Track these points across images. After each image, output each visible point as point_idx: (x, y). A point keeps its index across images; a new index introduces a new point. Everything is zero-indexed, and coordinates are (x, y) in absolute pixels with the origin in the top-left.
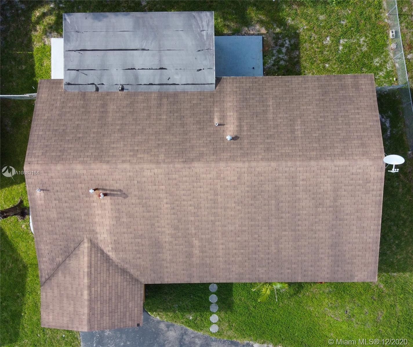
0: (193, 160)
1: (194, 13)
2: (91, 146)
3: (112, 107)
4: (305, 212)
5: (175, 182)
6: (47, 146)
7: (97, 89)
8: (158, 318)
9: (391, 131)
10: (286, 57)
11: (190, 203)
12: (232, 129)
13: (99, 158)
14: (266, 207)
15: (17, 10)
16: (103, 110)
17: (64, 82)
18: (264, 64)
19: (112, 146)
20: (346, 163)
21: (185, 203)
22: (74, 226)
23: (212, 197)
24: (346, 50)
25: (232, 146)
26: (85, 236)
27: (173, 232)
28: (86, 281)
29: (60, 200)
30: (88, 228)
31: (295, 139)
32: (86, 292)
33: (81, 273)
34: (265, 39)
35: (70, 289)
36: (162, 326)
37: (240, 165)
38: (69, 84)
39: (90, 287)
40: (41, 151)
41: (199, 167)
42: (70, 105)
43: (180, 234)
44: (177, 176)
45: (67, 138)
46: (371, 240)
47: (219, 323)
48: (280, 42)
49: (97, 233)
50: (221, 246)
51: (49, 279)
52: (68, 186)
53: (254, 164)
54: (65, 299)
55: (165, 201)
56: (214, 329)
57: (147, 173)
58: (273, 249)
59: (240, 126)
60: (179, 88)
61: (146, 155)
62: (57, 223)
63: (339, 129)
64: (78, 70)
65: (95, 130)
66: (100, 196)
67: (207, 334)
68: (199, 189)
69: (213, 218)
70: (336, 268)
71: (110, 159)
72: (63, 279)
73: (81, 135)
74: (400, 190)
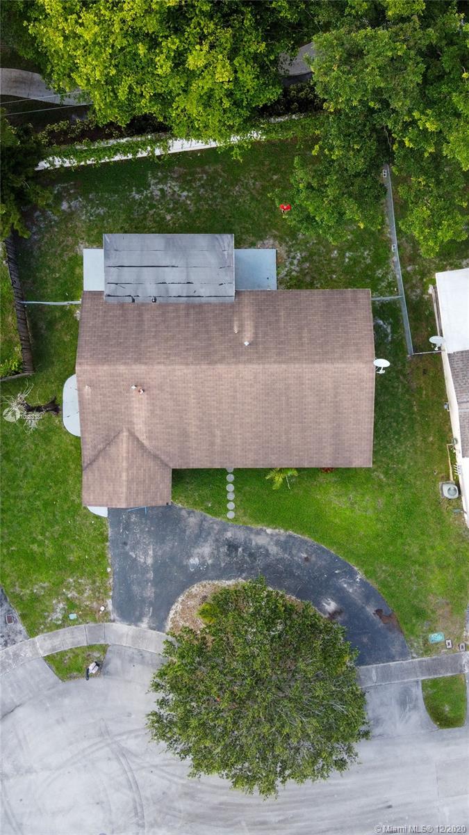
0: (216, 363)
1: (217, 236)
2: (131, 350)
3: (147, 317)
4: (310, 407)
5: (200, 380)
6: (94, 349)
7: (133, 301)
8: (180, 505)
9: (392, 337)
10: (297, 269)
11: (213, 398)
12: (249, 335)
13: (138, 360)
14: (278, 403)
15: (50, 222)
16: (139, 318)
17: (105, 294)
18: (278, 274)
19: (149, 350)
20: (344, 365)
21: (209, 398)
22: (115, 417)
23: (232, 394)
24: (352, 263)
25: (249, 350)
26: (124, 426)
27: (199, 423)
28: (125, 464)
29: (104, 395)
30: (127, 419)
31: (302, 345)
32: (124, 474)
33: (120, 457)
34: (279, 251)
35: (109, 472)
36: (184, 513)
37: (256, 366)
38: (109, 296)
39: (127, 470)
40: (89, 354)
41: (221, 368)
42: (111, 314)
43: (204, 425)
44: (203, 375)
45: (111, 343)
46: (366, 431)
47: (235, 510)
48: (292, 254)
49: (134, 424)
50: (239, 436)
51: (91, 464)
52: (112, 383)
53: (267, 366)
54: (105, 481)
55: (192, 396)
56: (231, 515)
57: (178, 373)
58: (284, 438)
59: (256, 334)
60: (203, 300)
61: (177, 358)
62: (100, 415)
63: (339, 337)
64: (117, 284)
65: (134, 336)
66: (140, 391)
67: (224, 520)
68: (221, 387)
69: (233, 412)
70: (337, 455)
71: (147, 361)
72: (103, 463)
73: (122, 341)
74: (400, 390)
